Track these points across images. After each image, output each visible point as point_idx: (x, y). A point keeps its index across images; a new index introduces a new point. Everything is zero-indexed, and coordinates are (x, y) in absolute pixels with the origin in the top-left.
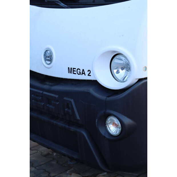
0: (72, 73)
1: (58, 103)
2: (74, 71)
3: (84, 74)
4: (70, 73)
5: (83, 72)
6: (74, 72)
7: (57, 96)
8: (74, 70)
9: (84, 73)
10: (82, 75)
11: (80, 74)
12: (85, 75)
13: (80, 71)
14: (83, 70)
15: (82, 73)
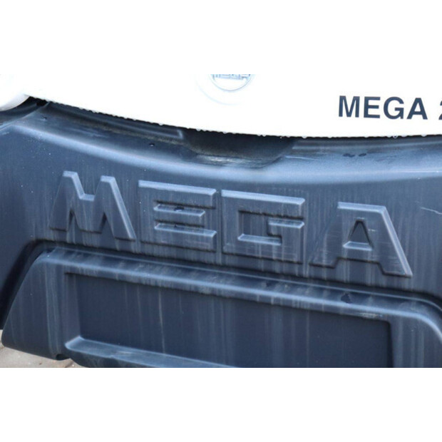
0: (357, 115)
1: (303, 224)
2: (367, 107)
3: (420, 117)
4: (349, 114)
5: (418, 109)
6: (371, 111)
7: (299, 202)
8: (371, 103)
9: (423, 113)
10: (410, 117)
11: (401, 115)
12: (425, 117)
13: (400, 106)
14: (418, 101)
15: (412, 113)
